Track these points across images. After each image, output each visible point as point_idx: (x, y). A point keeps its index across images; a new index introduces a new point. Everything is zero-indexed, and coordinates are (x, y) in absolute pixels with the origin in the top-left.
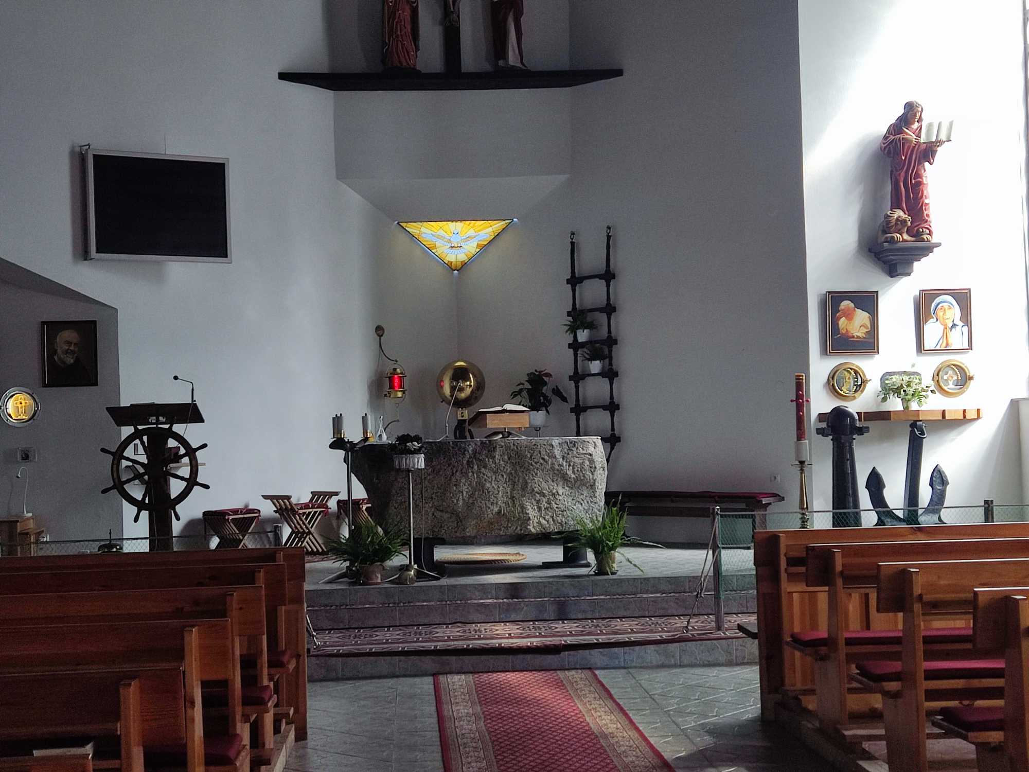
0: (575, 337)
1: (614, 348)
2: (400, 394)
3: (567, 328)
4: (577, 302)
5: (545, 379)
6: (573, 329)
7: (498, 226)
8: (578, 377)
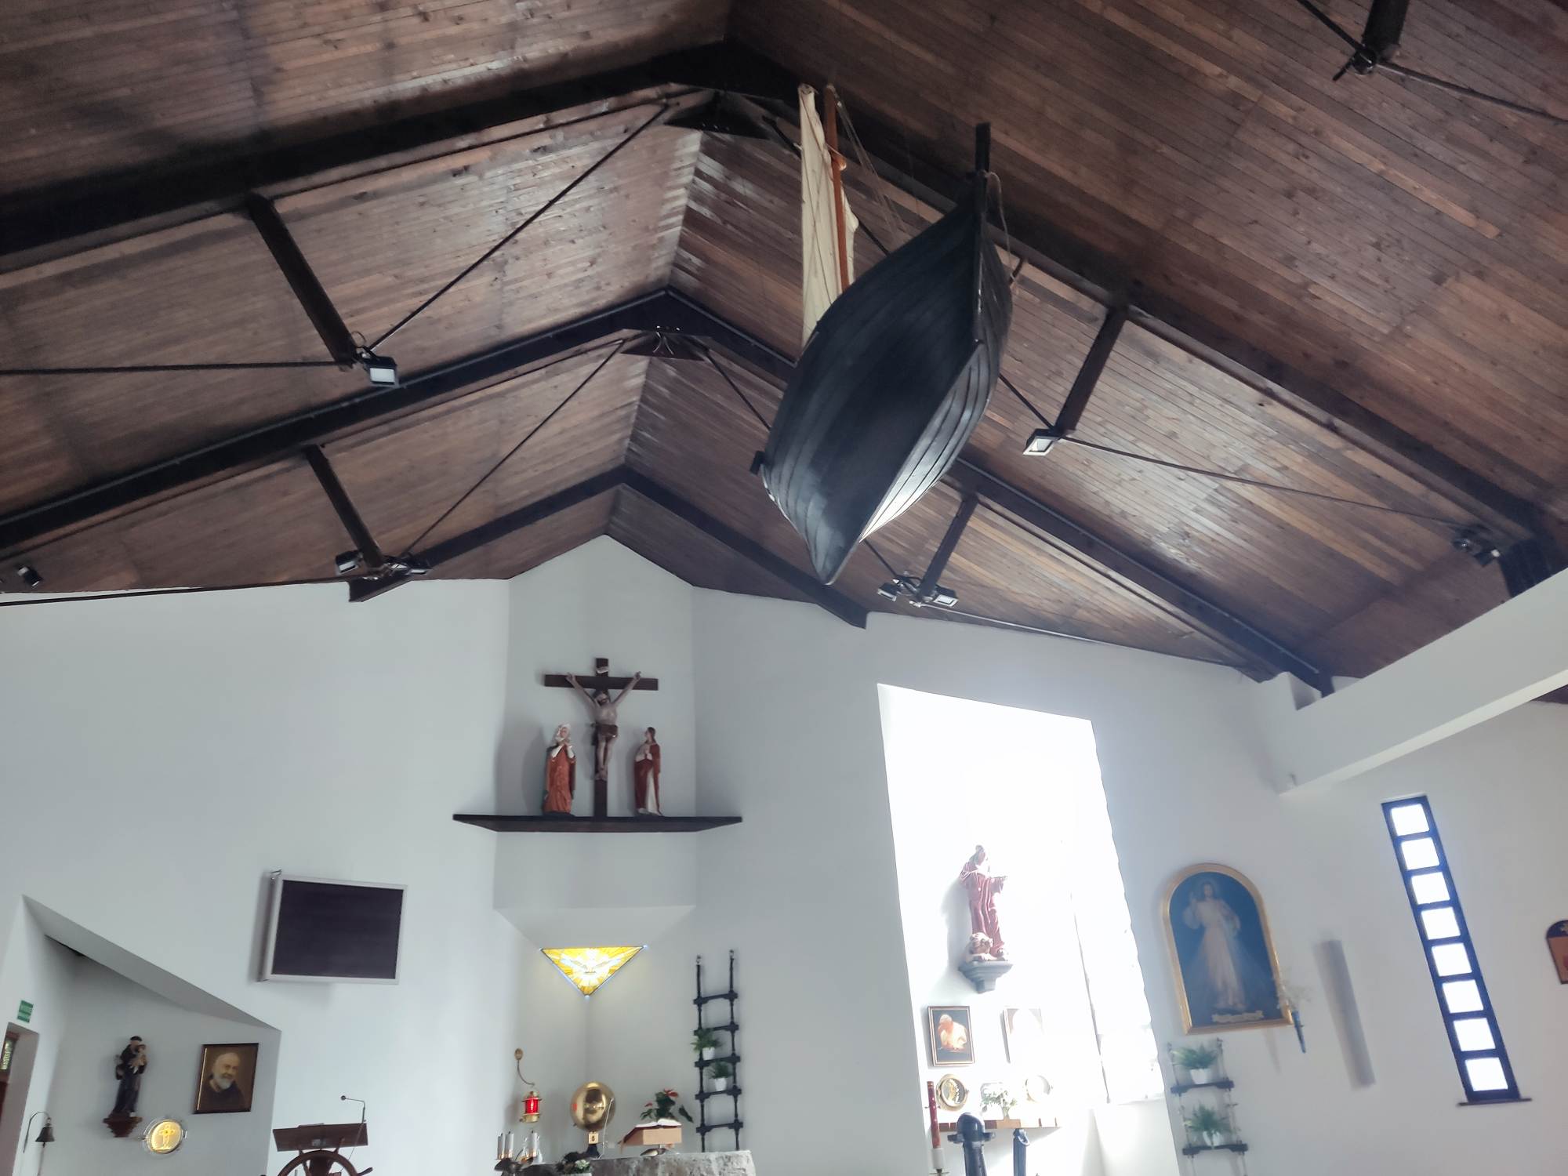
0: (701, 1054)
1: (738, 1064)
2: (535, 1119)
3: (694, 1046)
4: (703, 1021)
5: (672, 1098)
6: (700, 1047)
7: (630, 951)
8: (703, 1096)
